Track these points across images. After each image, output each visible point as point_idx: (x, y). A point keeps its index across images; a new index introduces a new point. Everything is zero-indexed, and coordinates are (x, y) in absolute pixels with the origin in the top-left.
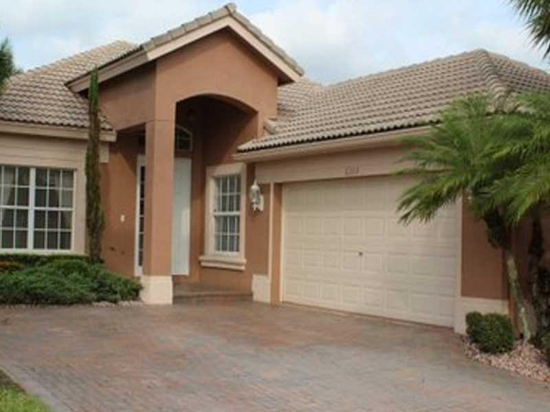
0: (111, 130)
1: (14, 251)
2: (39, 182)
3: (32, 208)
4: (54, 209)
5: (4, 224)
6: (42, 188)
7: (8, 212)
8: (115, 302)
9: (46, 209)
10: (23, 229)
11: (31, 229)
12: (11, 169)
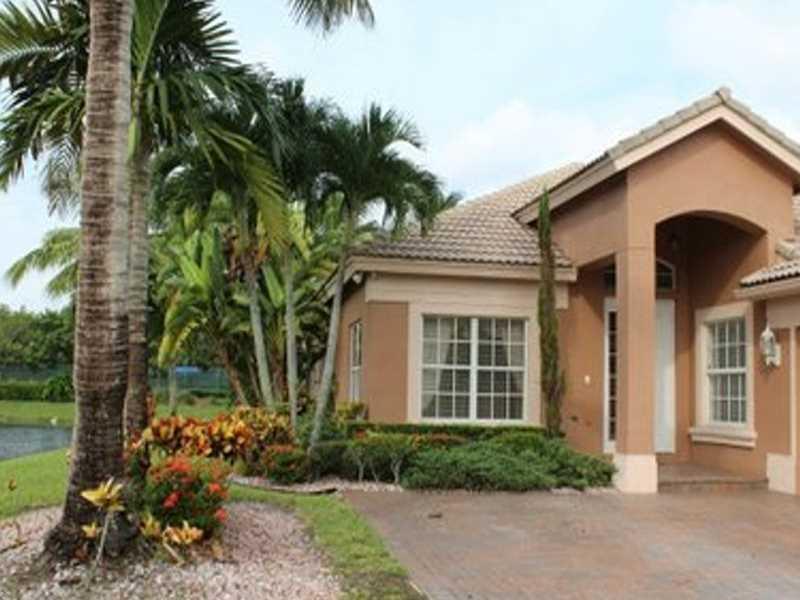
0: (570, 267)
1: (454, 421)
2: (482, 335)
3: (474, 367)
4: (501, 368)
5: (442, 388)
6: (486, 342)
7: (446, 373)
8: (581, 488)
9: (492, 368)
10: (463, 394)
11: (474, 394)
12: (448, 320)
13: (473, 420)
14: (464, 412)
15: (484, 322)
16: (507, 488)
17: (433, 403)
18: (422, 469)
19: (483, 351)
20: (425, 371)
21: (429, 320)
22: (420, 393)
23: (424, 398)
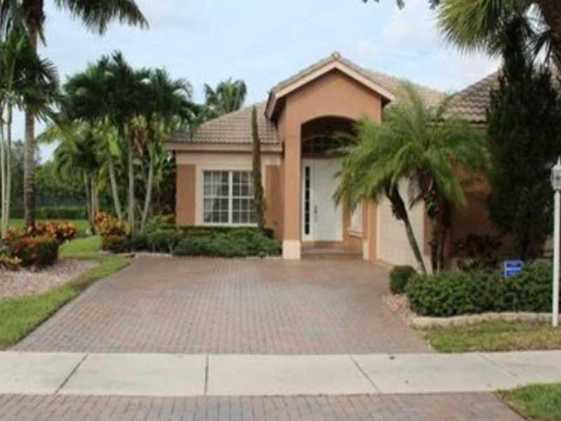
0: (278, 144)
1: (220, 224)
2: (235, 180)
3: (231, 197)
4: (245, 197)
5: (214, 208)
6: (237, 184)
7: (217, 200)
8: (262, 257)
9: (241, 197)
10: (225, 211)
11: (230, 211)
12: (216, 173)
13: (230, 224)
14: (225, 219)
15: (236, 174)
16: (222, 255)
17: (210, 217)
18: (181, 247)
19: (235, 189)
20: (205, 200)
21: (207, 173)
22: (203, 211)
23: (205, 213)
